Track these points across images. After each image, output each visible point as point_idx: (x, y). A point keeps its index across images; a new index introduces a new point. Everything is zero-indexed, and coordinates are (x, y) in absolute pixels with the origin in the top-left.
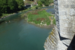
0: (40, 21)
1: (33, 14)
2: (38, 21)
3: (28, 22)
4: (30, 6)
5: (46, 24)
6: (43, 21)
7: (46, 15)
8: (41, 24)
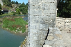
0: (15, 27)
1: (9, 20)
2: (14, 27)
3: (2, 27)
4: (8, 11)
5: (21, 32)
6: (18, 29)
7: (23, 22)
8: (16, 31)
